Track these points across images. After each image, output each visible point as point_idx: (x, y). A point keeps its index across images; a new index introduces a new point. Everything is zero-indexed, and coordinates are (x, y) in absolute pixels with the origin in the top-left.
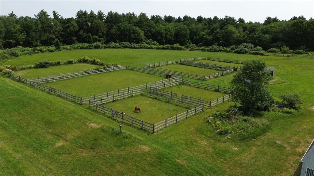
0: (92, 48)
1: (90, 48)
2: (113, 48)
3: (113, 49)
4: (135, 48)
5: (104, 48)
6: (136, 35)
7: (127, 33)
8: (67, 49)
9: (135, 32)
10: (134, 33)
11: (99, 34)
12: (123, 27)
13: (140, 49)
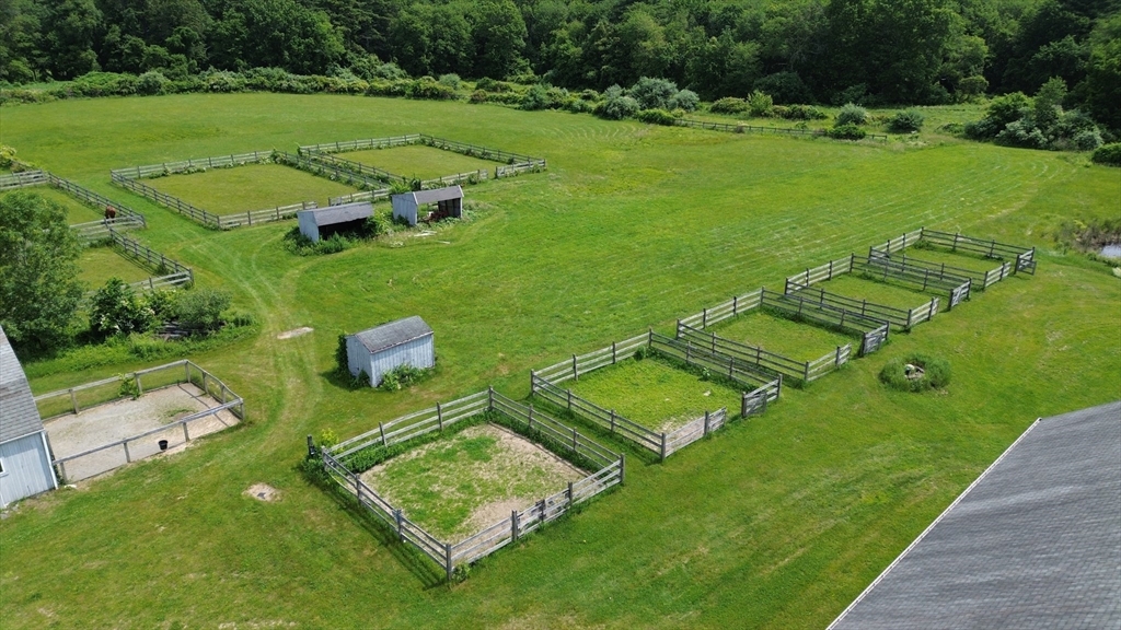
0: (130, 93)
1: (118, 93)
2: (212, 89)
3: (210, 96)
4: (290, 90)
5: (177, 93)
6: (311, 40)
7: (277, 33)
8: (30, 99)
9: (307, 30)
10: (305, 36)
11: (168, 39)
12: (262, 13)
13: (310, 93)
